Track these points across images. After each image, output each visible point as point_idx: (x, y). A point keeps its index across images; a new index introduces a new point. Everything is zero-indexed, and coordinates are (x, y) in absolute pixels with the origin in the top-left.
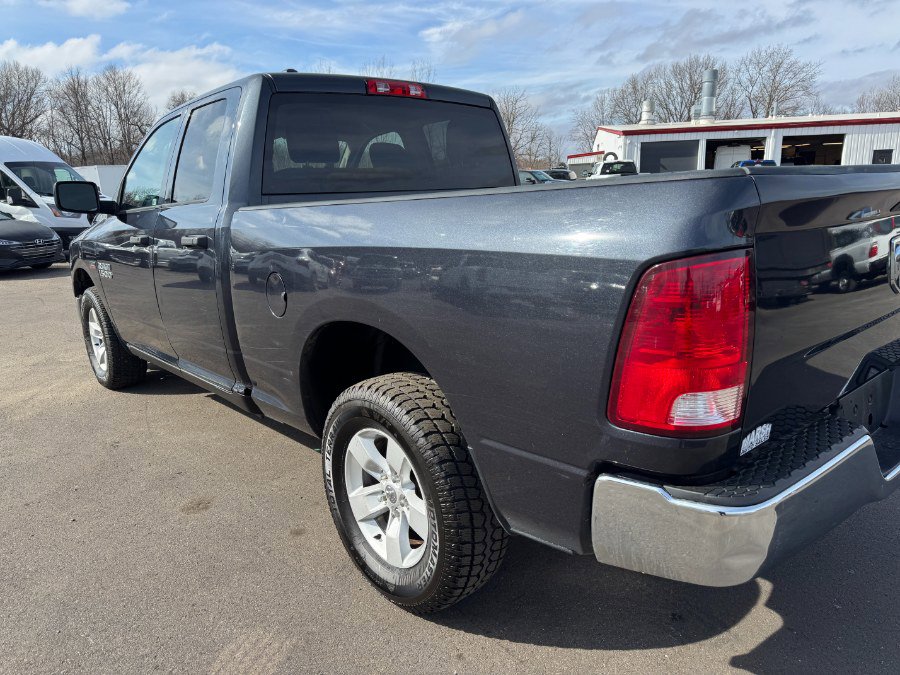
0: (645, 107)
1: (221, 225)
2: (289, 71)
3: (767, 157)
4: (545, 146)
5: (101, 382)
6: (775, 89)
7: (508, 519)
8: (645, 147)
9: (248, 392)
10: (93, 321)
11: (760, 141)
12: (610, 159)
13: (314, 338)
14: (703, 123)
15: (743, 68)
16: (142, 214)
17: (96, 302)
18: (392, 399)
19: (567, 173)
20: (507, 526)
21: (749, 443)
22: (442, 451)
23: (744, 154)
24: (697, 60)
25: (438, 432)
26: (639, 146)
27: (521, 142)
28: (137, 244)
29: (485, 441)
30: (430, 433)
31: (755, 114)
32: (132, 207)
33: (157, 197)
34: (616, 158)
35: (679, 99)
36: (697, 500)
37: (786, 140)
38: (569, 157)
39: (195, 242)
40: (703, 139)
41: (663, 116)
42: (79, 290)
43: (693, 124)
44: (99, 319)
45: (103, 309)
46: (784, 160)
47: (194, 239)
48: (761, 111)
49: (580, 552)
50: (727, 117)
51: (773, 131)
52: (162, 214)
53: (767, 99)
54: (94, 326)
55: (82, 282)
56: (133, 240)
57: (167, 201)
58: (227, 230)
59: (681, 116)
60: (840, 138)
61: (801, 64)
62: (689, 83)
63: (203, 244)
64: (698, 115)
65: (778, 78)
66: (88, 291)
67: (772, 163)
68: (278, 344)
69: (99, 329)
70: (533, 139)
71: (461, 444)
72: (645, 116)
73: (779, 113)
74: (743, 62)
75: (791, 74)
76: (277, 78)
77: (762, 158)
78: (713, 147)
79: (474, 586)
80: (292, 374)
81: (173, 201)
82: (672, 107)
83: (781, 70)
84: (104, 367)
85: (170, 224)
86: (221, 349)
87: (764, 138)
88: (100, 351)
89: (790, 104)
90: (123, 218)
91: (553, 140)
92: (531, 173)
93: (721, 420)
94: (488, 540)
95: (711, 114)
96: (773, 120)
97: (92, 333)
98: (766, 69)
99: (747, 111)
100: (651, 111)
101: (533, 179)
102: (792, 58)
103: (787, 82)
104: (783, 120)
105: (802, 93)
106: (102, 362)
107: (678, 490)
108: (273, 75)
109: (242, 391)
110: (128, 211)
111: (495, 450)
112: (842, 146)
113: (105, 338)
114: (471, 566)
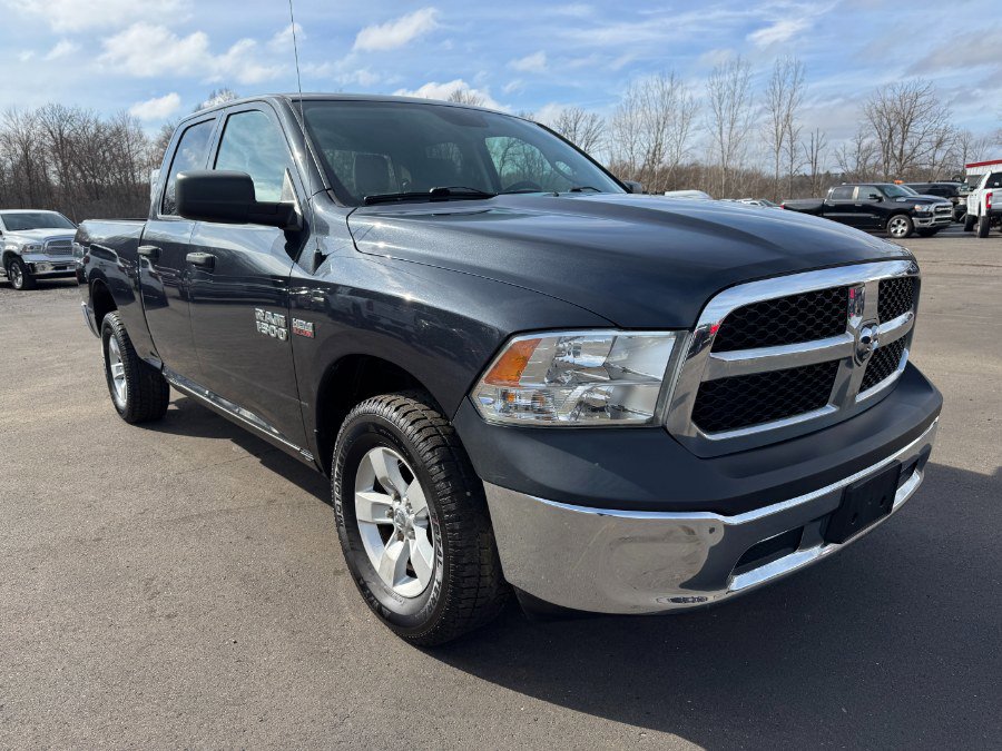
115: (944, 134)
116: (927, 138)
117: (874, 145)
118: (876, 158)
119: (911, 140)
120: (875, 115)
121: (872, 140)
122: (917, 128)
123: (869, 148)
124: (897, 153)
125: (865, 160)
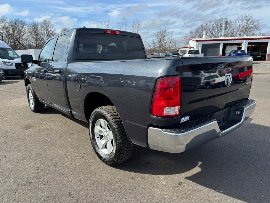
0: (204, 33)
1: (65, 67)
2: (84, 27)
3: (243, 49)
4: (174, 45)
5: (32, 110)
6: (247, 28)
7: (131, 140)
8: (203, 45)
9: (71, 111)
10: (30, 93)
11: (240, 44)
12: (192, 49)
13: (87, 96)
14: (222, 38)
15: (237, 22)
16: (44, 64)
17: (31, 88)
18: (106, 111)
19: (179, 53)
20: (131, 142)
21: (183, 120)
22: (117, 123)
23: (235, 48)
24: (222, 19)
25: (116, 118)
26: (201, 45)
27: (167, 44)
28: (43, 72)
29: (126, 121)
30: (114, 119)
31: (240, 36)
32: (42, 62)
33: (48, 59)
34: (194, 49)
35: (216, 30)
36: (169, 132)
37: (249, 44)
38: (180, 48)
39: (58, 72)
40: (222, 43)
41: (211, 36)
42: (26, 85)
43: (219, 38)
44: (32, 93)
45: (33, 90)
46: (248, 50)
47: (58, 71)
48: (242, 34)
49: (147, 147)
50: (231, 36)
51: (245, 40)
52: (50, 64)
53: (244, 31)
54: (30, 95)
55: (27, 82)
56: (42, 71)
57: (51, 60)
58: (66, 68)
59: (217, 36)
60: (267, 43)
61: (255, 20)
62: (219, 26)
63: (60, 72)
64: (221, 35)
65: (248, 25)
66: (29, 85)
67: (244, 51)
68: (78, 98)
69: (32, 96)
70: (170, 43)
71: (121, 121)
72: (204, 36)
73: (247, 36)
74: (237, 19)
75: (252, 23)
76: (81, 29)
77: (241, 49)
78: (225, 46)
79: (124, 160)
80: (82, 106)
81: (53, 60)
82: (214, 33)
83: (249, 22)
84: (33, 106)
85: (52, 67)
86: (64, 100)
87: (242, 43)
88: (32, 101)
89: (251, 33)
90: (39, 65)
91: (177, 43)
92: (166, 53)
93: (175, 114)
94: (128, 147)
95: (225, 35)
96: (245, 37)
97: (30, 96)
98: (244, 21)
99: (238, 35)
100: (206, 34)
101: (166, 55)
102: (253, 18)
103: (251, 26)
104: (249, 37)
105: (256, 29)
106: (32, 105)
107: (165, 130)
108: (79, 28)
109: (69, 111)
110: (41, 63)
111: (128, 123)
112: (267, 46)
113: (33, 98)
114: (124, 154)
115: (171, 40)
116: (168, 41)
117: (157, 42)
118: (157, 46)
119: (165, 41)
120: (157, 35)
121: (156, 41)
122: (166, 38)
123: (156, 43)
124: (162, 44)
125: (155, 46)
